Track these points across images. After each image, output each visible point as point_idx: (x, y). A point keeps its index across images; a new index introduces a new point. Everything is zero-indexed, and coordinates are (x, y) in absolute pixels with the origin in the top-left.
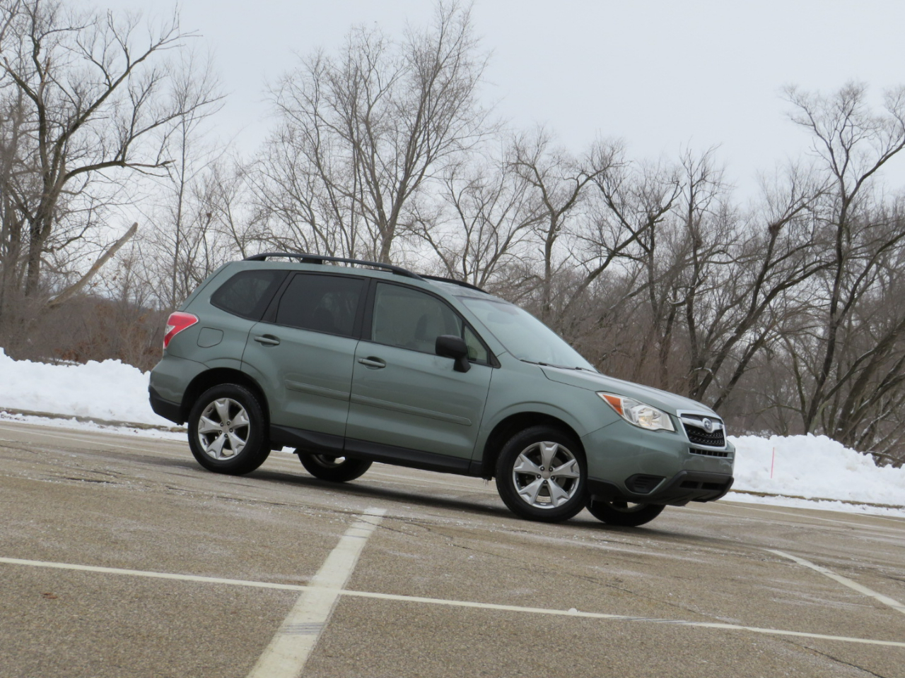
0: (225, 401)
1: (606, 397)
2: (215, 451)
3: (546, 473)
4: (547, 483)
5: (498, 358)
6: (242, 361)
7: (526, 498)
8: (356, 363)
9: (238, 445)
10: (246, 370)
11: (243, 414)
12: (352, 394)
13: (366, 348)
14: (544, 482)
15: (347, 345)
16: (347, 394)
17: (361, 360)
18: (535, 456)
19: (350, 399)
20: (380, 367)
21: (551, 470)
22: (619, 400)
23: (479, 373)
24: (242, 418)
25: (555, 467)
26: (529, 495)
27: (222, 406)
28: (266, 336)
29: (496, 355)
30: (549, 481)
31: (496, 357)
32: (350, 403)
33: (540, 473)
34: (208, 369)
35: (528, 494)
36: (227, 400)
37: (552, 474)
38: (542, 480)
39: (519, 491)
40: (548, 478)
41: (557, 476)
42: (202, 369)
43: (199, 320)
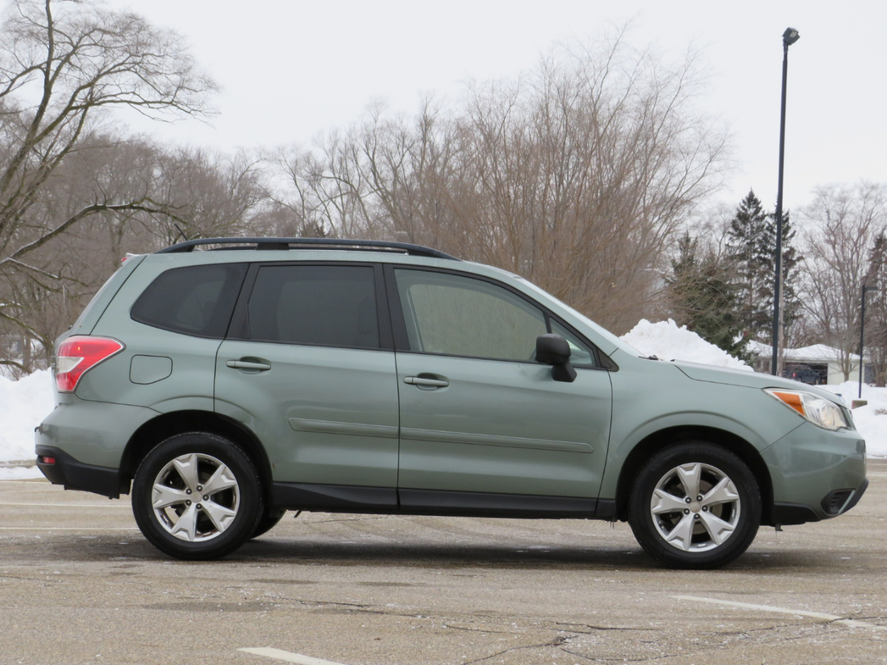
0: (190, 457)
1: (778, 394)
2: (185, 531)
3: (694, 505)
4: (699, 516)
5: (611, 357)
6: (214, 398)
7: (677, 544)
8: (402, 385)
9: (223, 517)
10: (223, 409)
11: (224, 473)
12: (402, 428)
13: (410, 363)
14: (695, 517)
15: (382, 361)
16: (395, 429)
17: (410, 380)
18: (675, 487)
19: (399, 435)
20: (440, 386)
21: (699, 500)
22: (798, 397)
23: (588, 380)
24: (223, 477)
25: (704, 492)
26: (681, 539)
27: (186, 465)
28: (244, 359)
29: (608, 354)
30: (701, 513)
31: (608, 357)
32: (399, 440)
33: (687, 506)
34: (159, 414)
35: (679, 538)
36: (194, 457)
37: (703, 504)
38: (692, 515)
39: (666, 537)
40: (698, 510)
41: (709, 504)
42: (150, 415)
43: (125, 346)
